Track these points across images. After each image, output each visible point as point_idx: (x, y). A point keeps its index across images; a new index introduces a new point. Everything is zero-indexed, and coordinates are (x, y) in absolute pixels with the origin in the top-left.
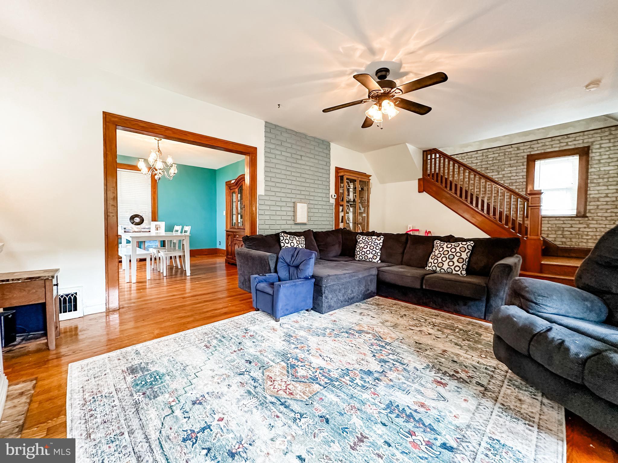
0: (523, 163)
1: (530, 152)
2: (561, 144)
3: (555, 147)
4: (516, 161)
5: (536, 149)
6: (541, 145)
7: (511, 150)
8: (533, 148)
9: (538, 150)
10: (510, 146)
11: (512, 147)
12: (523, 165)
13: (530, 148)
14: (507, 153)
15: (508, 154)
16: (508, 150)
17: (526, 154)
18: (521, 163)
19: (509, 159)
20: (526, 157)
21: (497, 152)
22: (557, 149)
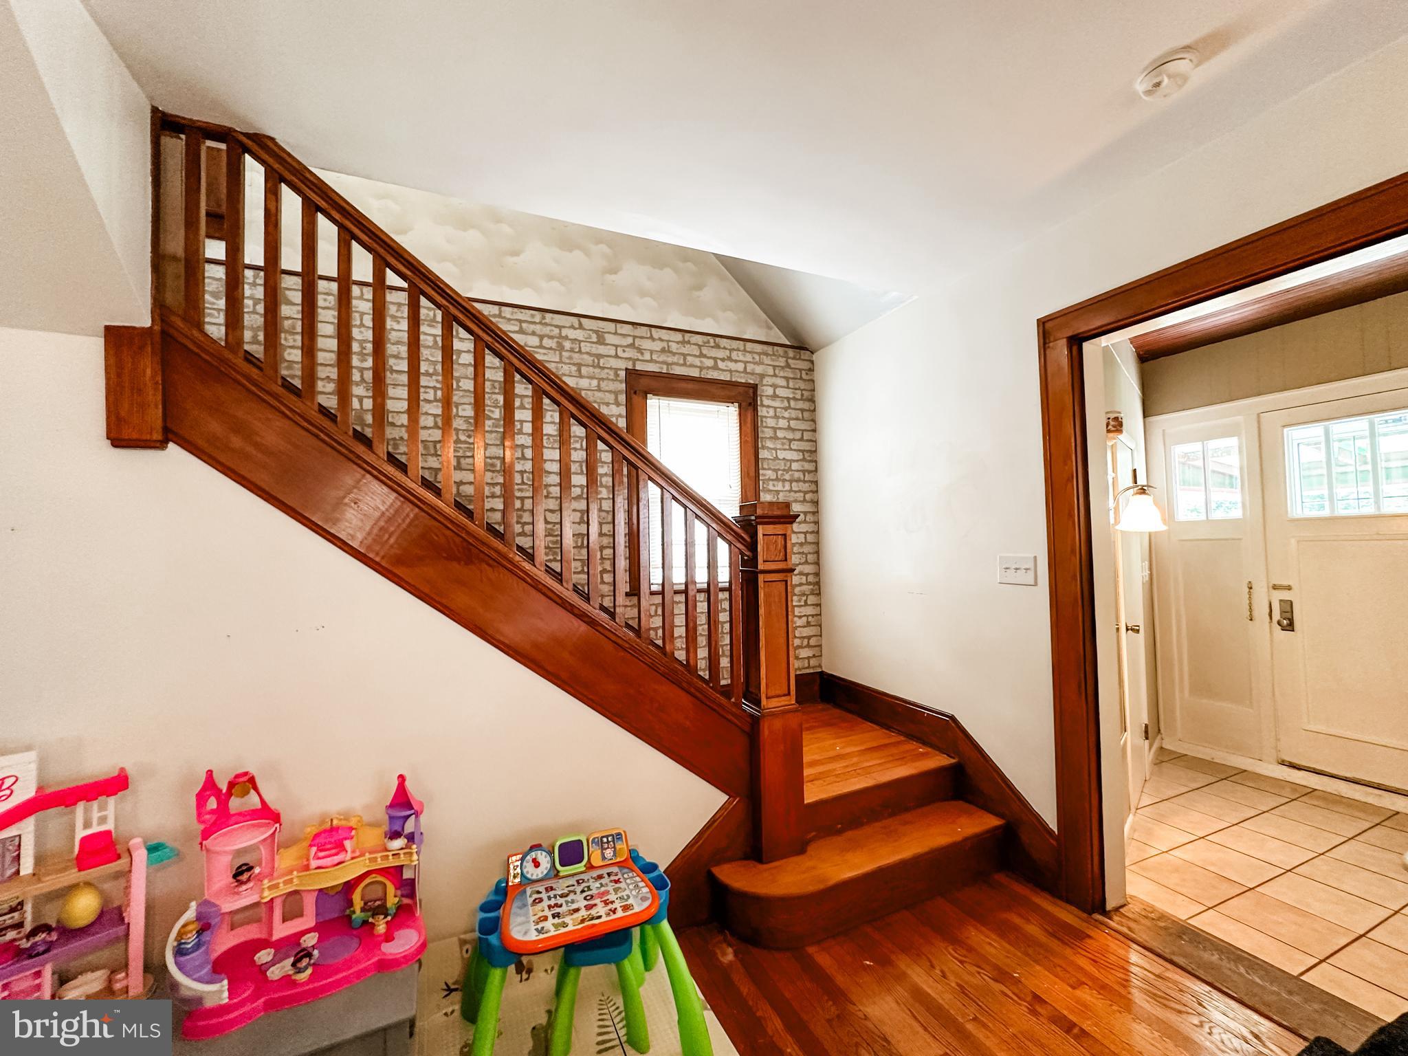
0: (616, 393)
1: (635, 361)
2: (704, 360)
3: (692, 366)
4: (595, 383)
5: (647, 356)
6: (657, 346)
7: (579, 334)
8: (640, 351)
9: (651, 361)
10: (575, 320)
11: (581, 327)
12: (618, 404)
13: (632, 345)
14: (567, 345)
15: (572, 350)
16: (572, 334)
17: (622, 365)
18: (610, 392)
19: (574, 368)
20: (622, 374)
21: (532, 327)
22: (695, 373)
